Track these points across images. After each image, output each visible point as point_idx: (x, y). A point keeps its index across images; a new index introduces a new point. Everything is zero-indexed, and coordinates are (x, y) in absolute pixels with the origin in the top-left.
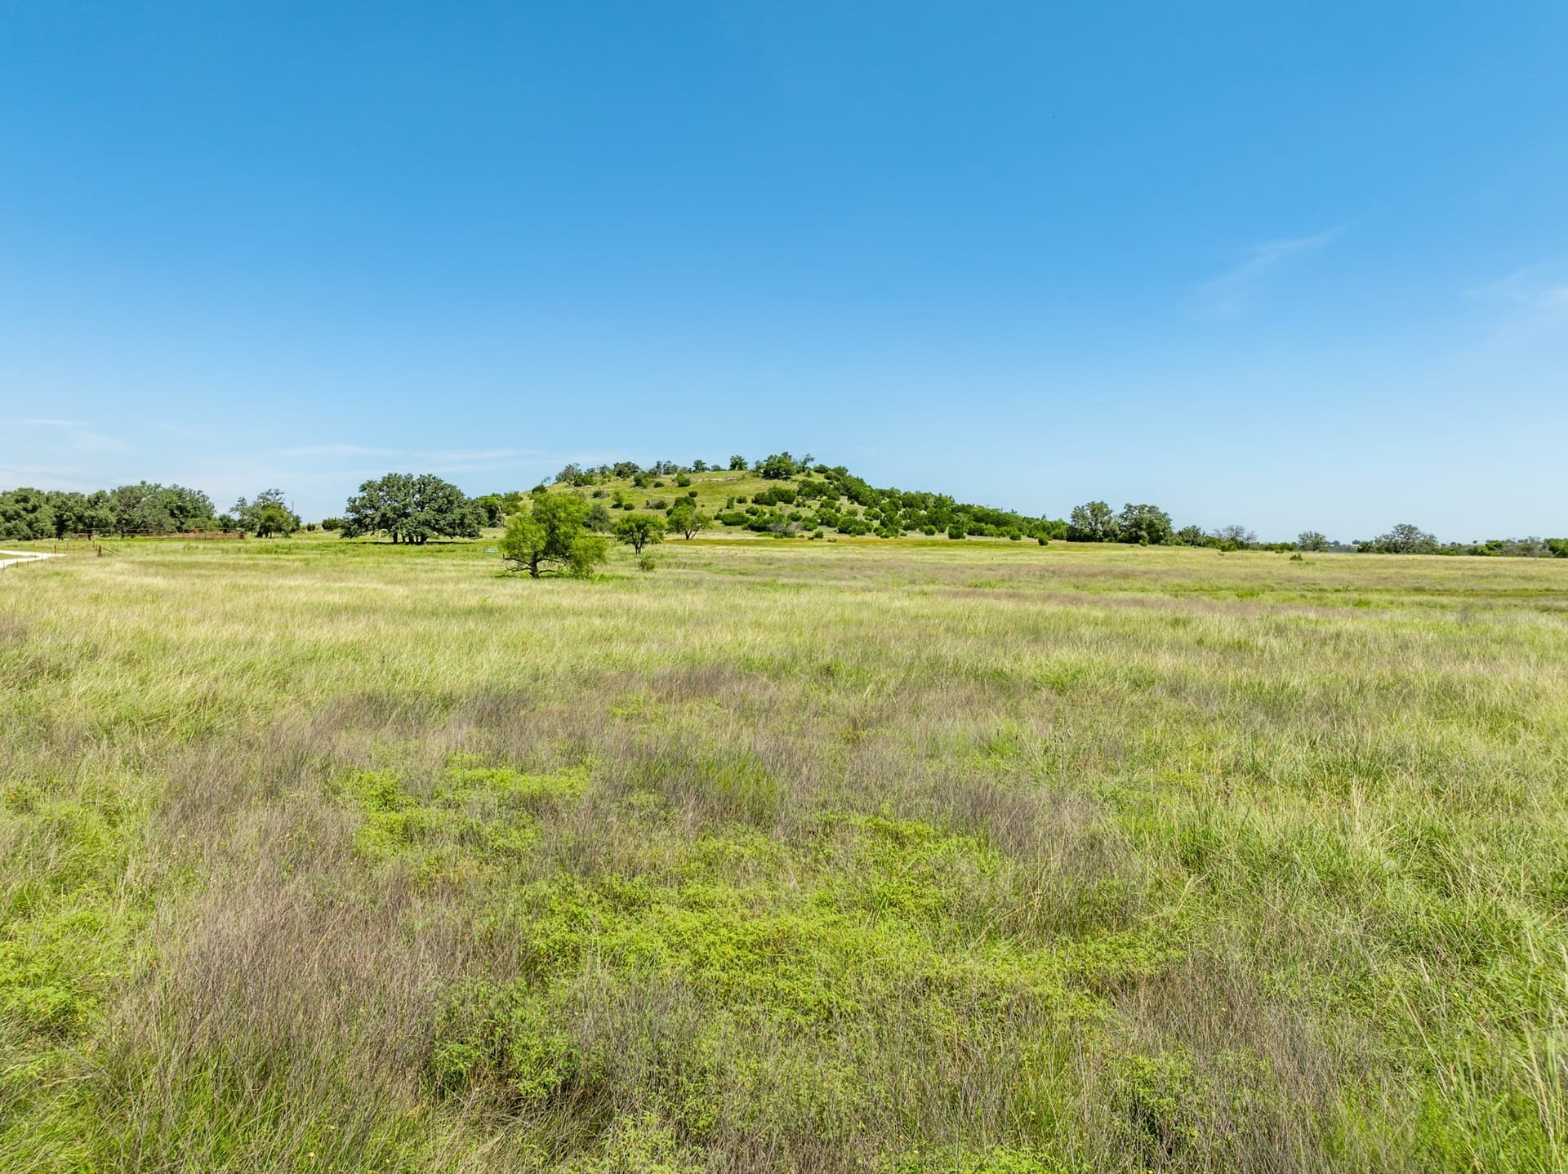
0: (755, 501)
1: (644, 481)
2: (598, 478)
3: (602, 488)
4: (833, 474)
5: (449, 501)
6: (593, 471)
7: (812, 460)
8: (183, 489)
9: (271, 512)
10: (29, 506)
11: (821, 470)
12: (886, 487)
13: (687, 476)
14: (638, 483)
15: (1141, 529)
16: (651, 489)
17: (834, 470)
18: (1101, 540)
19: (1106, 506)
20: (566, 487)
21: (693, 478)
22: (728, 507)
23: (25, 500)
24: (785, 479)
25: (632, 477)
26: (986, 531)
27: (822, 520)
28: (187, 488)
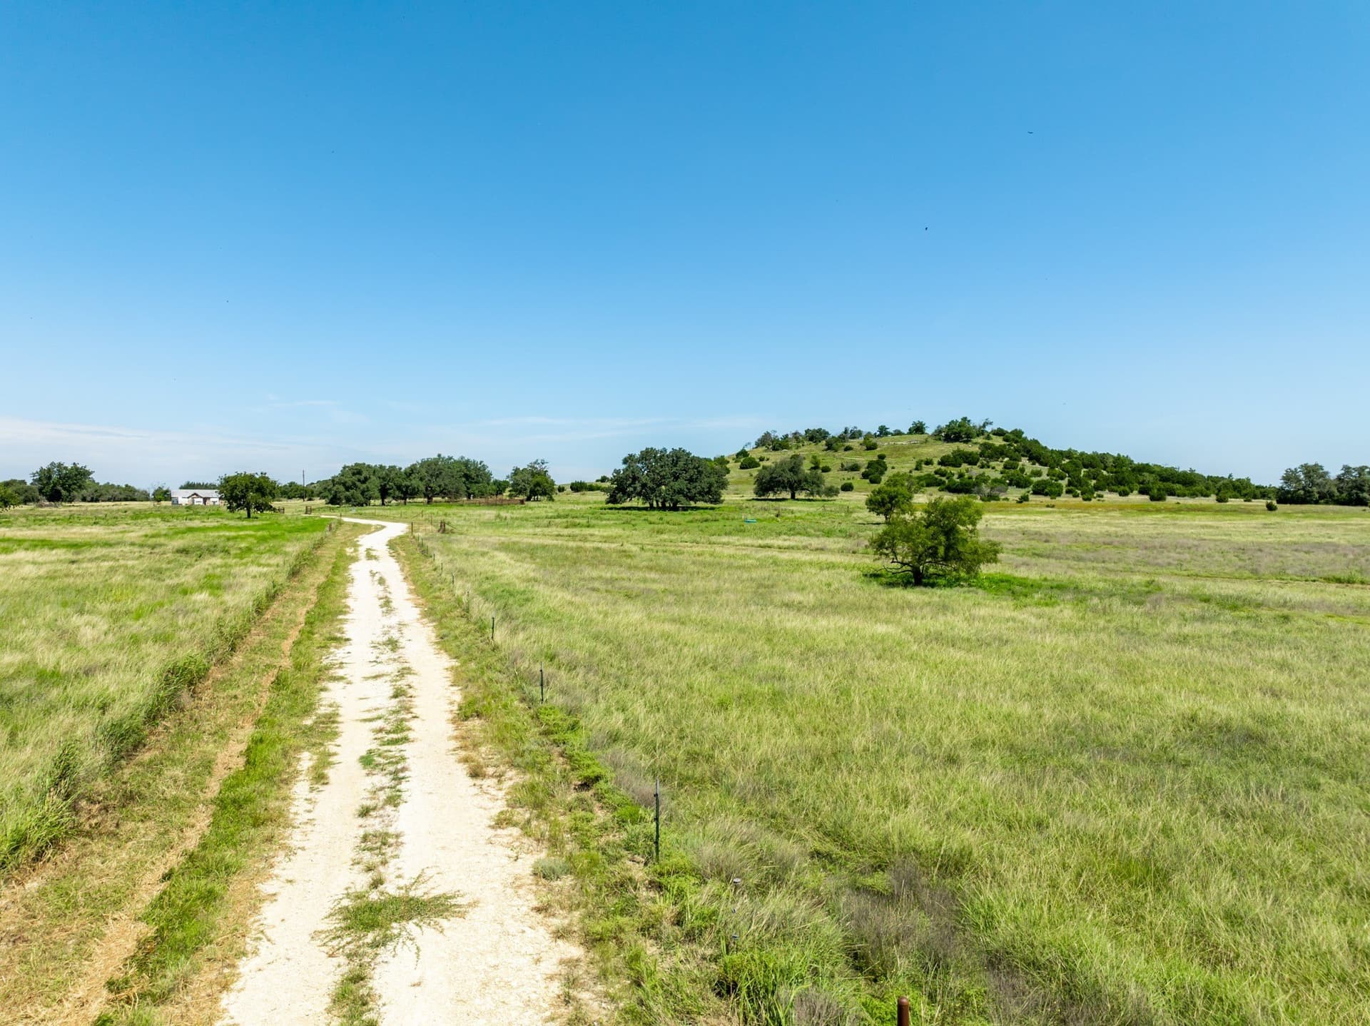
0: (942, 463)
1: (834, 445)
2: (794, 443)
3: (797, 452)
4: (1012, 436)
5: (699, 472)
6: (787, 436)
7: (991, 423)
8: (468, 460)
9: (538, 479)
10: (362, 478)
11: (999, 433)
12: (1065, 449)
13: (874, 440)
14: (830, 447)
15: (1363, 491)
16: (841, 453)
17: (1012, 433)
18: (1317, 502)
19: (1321, 468)
20: (765, 451)
21: (879, 441)
22: (917, 469)
23: (359, 473)
24: (966, 442)
25: (824, 442)
26: (1178, 492)
27: (1011, 481)
28: (472, 459)
